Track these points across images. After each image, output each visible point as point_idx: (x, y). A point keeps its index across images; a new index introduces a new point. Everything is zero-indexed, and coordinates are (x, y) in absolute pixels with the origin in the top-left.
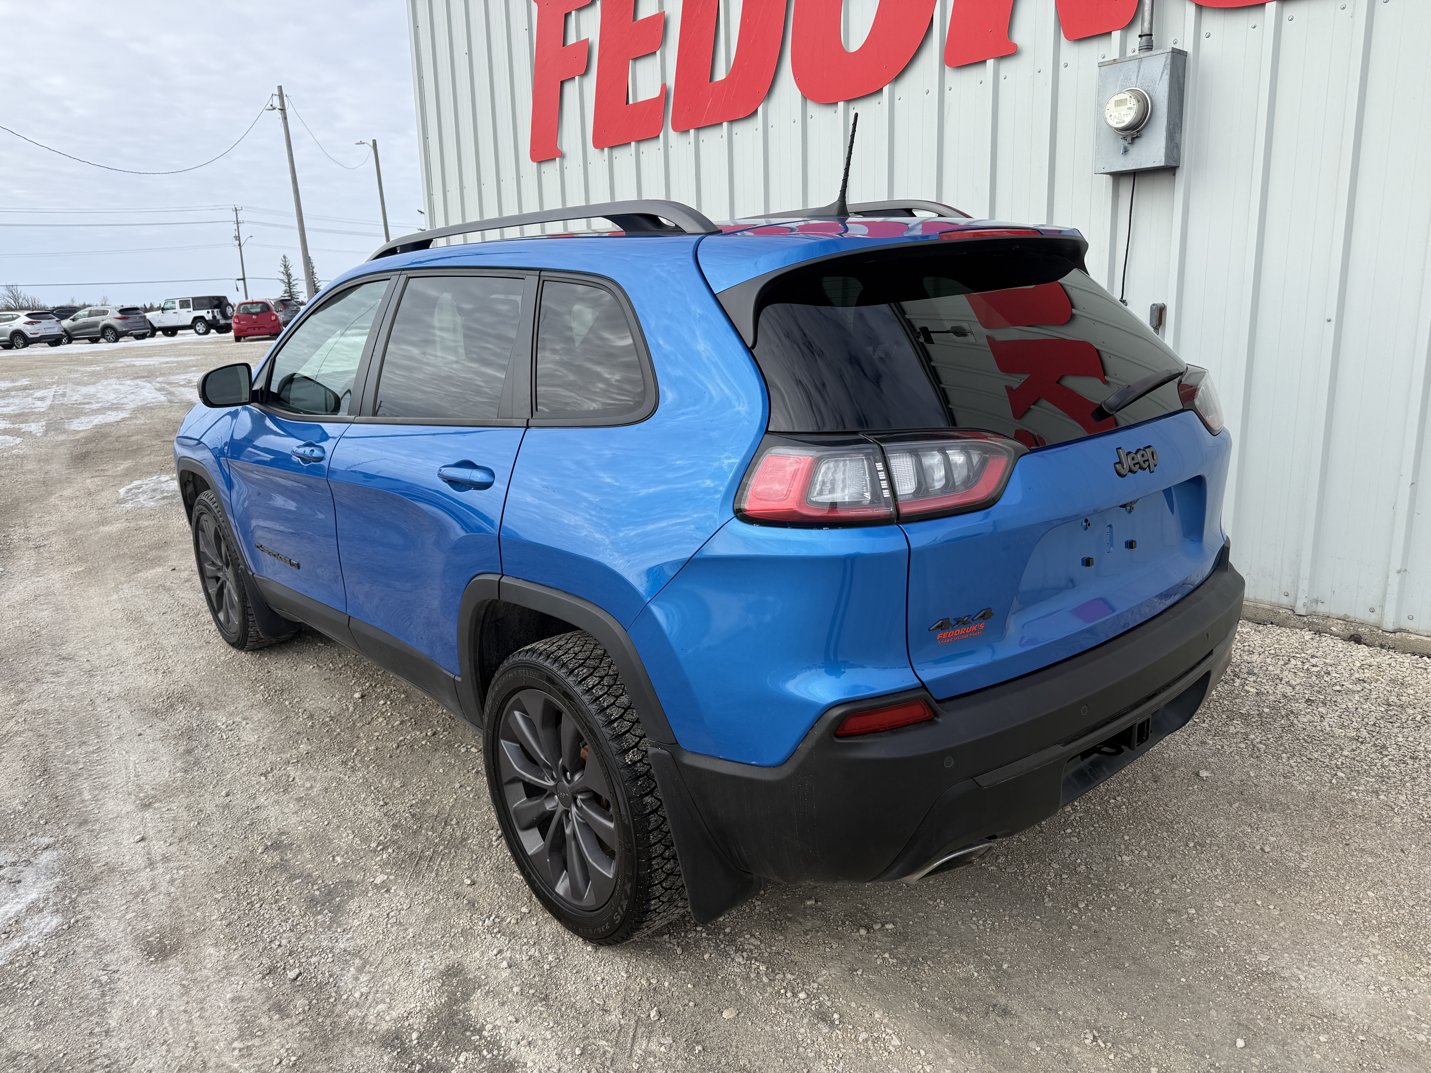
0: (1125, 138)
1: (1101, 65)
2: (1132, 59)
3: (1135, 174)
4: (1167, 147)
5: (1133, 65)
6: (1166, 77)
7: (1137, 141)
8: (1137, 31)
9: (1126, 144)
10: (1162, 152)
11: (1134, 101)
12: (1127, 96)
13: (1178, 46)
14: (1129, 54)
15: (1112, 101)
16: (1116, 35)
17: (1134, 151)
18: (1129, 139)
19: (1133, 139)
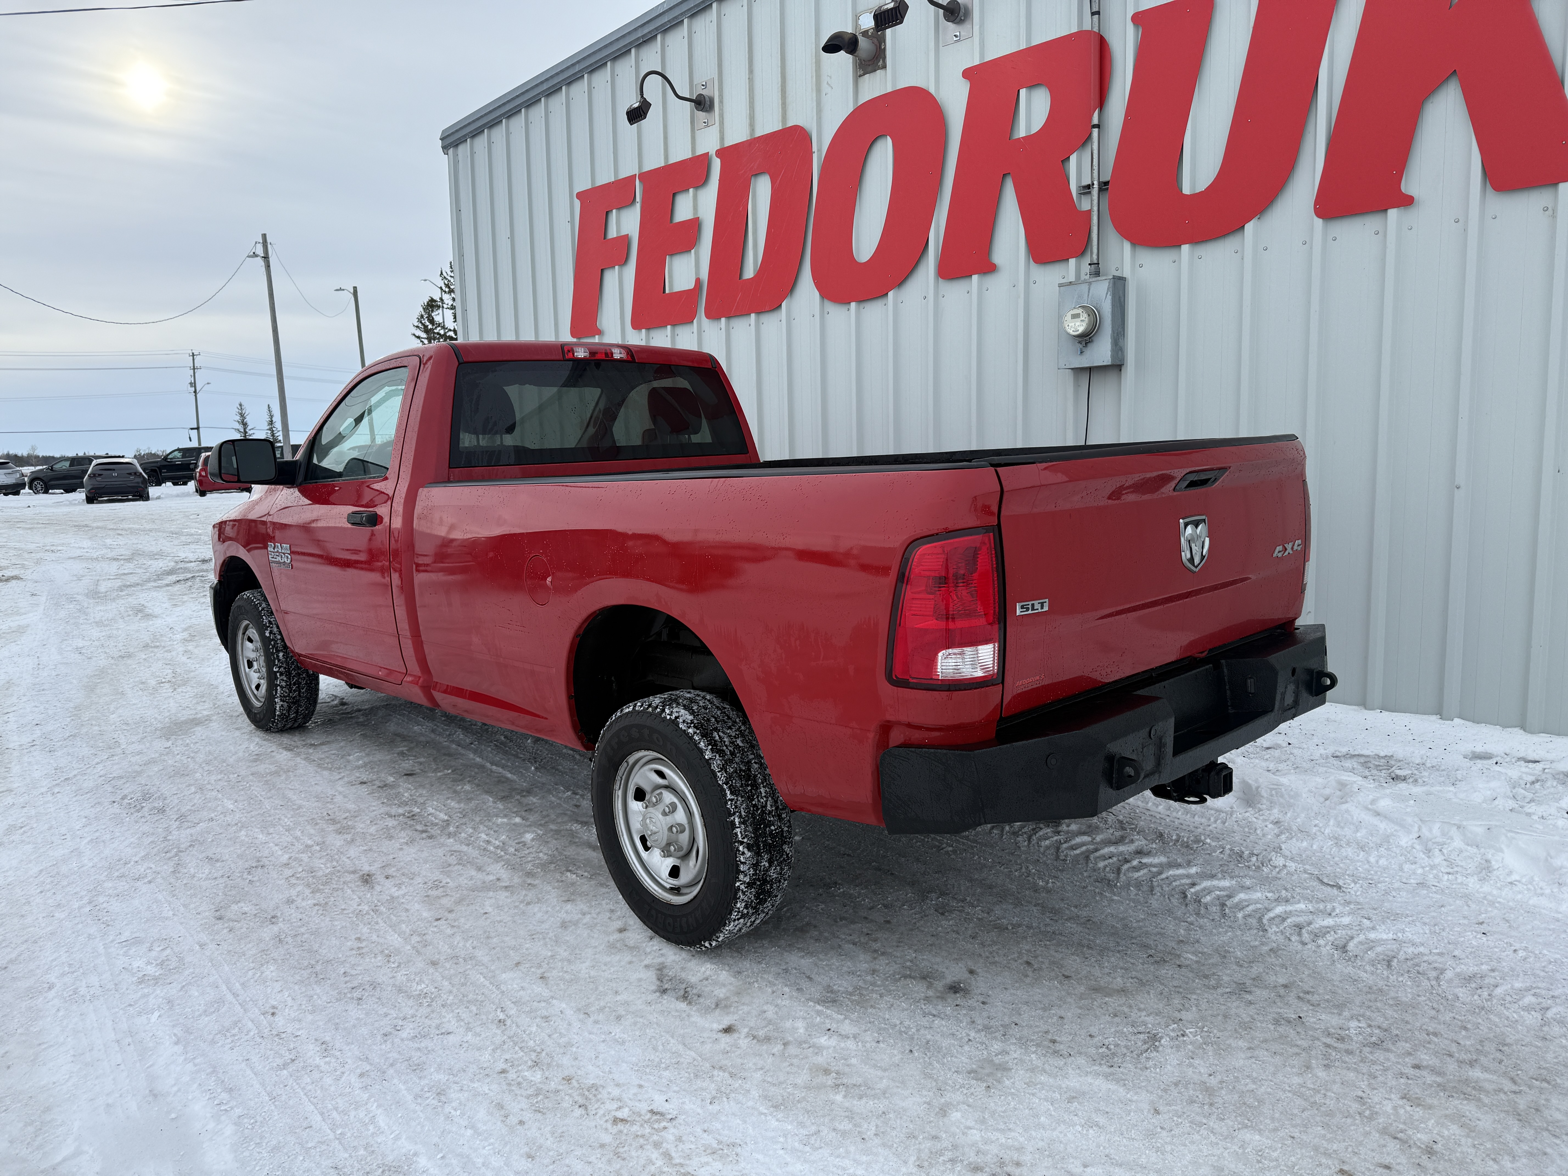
0: (1080, 342)
1: (1060, 285)
2: (1085, 282)
3: (1090, 370)
4: (1113, 350)
5: (1085, 287)
6: (1109, 297)
7: (1089, 345)
8: (1087, 260)
9: (1081, 346)
10: (1109, 353)
11: (1086, 315)
12: (1080, 311)
13: (1118, 274)
14: (1083, 277)
15: (1069, 315)
16: (1072, 261)
17: (1088, 352)
18: (1084, 343)
19: (1086, 344)
